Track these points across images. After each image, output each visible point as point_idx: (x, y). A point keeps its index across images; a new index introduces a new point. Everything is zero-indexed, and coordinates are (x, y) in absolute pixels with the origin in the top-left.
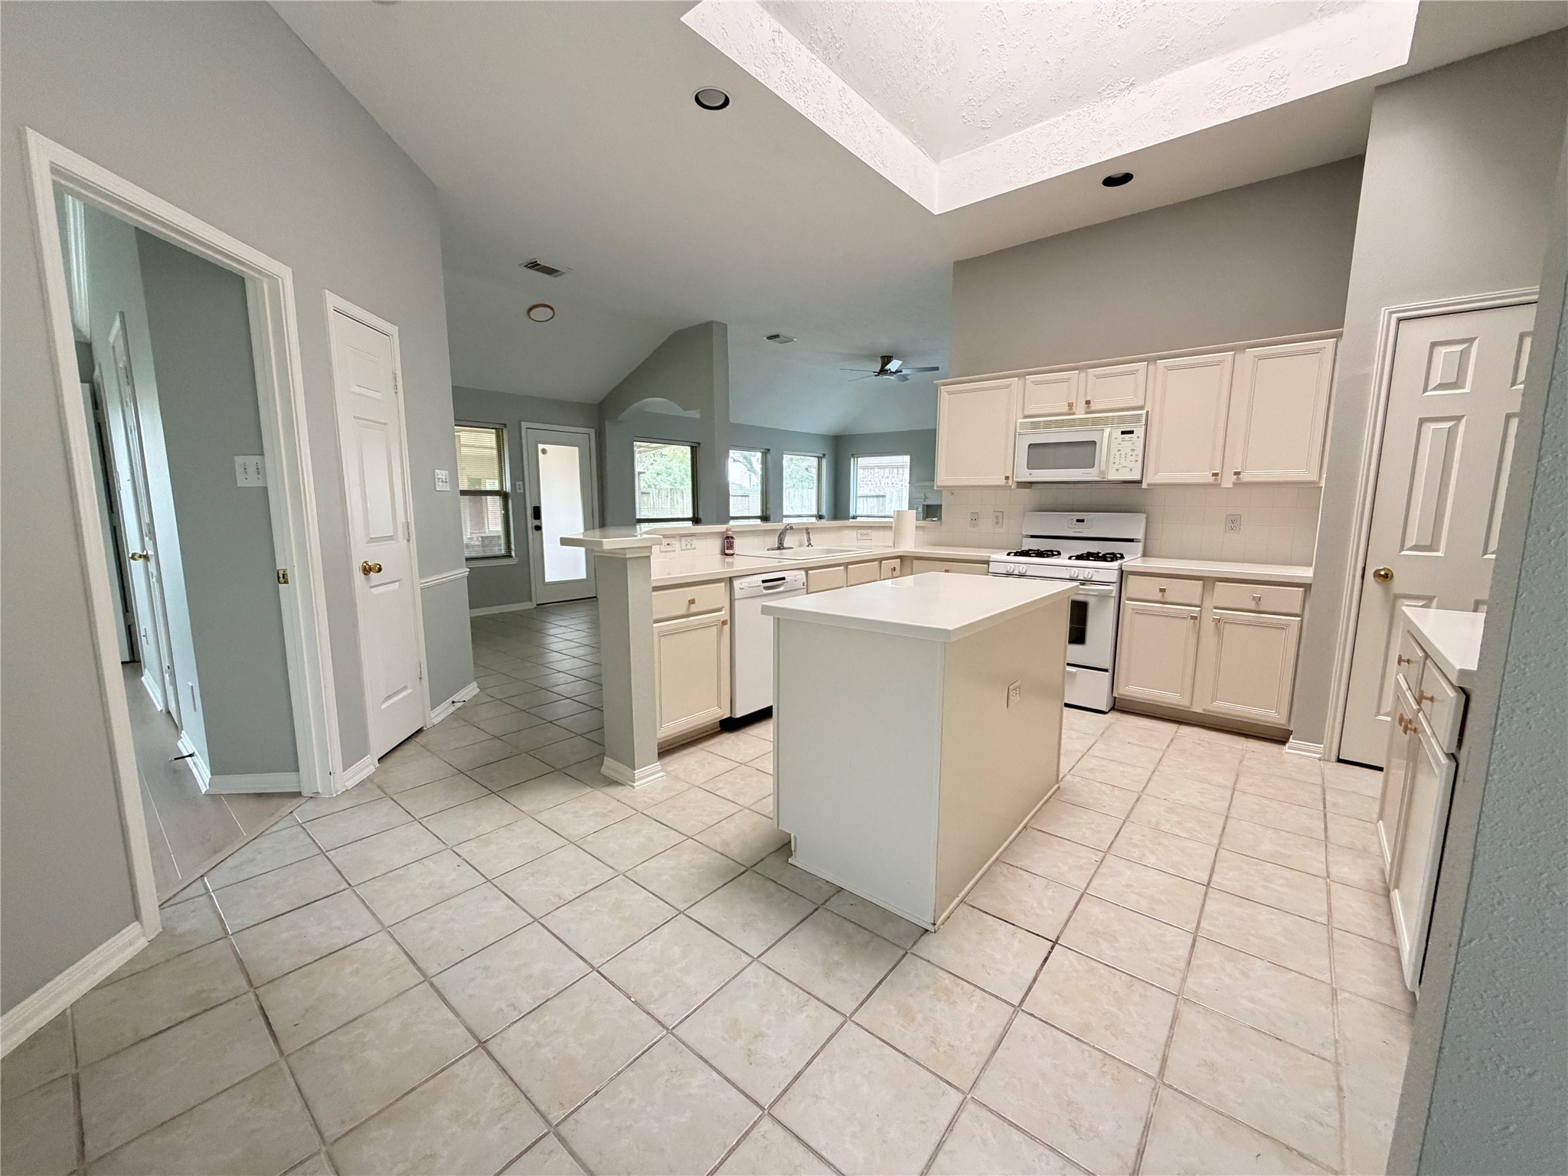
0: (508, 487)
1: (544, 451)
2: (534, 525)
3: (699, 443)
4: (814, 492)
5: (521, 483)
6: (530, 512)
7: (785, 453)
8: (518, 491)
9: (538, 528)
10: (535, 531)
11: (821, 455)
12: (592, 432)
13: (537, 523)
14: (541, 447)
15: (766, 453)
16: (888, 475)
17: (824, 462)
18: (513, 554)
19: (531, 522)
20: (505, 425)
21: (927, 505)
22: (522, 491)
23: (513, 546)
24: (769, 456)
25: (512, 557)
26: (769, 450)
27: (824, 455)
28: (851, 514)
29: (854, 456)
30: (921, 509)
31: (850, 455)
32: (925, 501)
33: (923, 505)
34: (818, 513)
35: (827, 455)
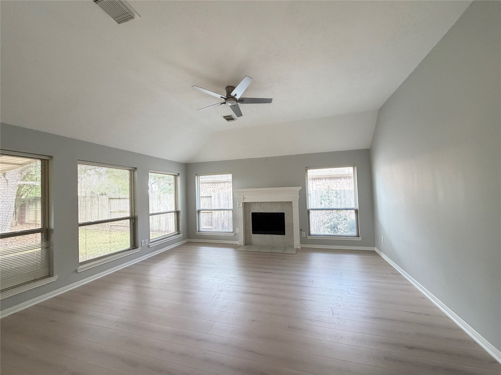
4: (173, 195)
7: (150, 171)
11: (177, 174)
15: (133, 170)
16: (210, 186)
17: (179, 178)
21: (245, 203)
24: (136, 173)
26: (136, 168)
27: (179, 174)
28: (197, 209)
29: (197, 175)
30: (241, 205)
31: (195, 174)
32: (244, 200)
33: (243, 203)
34: (176, 210)
35: (180, 174)
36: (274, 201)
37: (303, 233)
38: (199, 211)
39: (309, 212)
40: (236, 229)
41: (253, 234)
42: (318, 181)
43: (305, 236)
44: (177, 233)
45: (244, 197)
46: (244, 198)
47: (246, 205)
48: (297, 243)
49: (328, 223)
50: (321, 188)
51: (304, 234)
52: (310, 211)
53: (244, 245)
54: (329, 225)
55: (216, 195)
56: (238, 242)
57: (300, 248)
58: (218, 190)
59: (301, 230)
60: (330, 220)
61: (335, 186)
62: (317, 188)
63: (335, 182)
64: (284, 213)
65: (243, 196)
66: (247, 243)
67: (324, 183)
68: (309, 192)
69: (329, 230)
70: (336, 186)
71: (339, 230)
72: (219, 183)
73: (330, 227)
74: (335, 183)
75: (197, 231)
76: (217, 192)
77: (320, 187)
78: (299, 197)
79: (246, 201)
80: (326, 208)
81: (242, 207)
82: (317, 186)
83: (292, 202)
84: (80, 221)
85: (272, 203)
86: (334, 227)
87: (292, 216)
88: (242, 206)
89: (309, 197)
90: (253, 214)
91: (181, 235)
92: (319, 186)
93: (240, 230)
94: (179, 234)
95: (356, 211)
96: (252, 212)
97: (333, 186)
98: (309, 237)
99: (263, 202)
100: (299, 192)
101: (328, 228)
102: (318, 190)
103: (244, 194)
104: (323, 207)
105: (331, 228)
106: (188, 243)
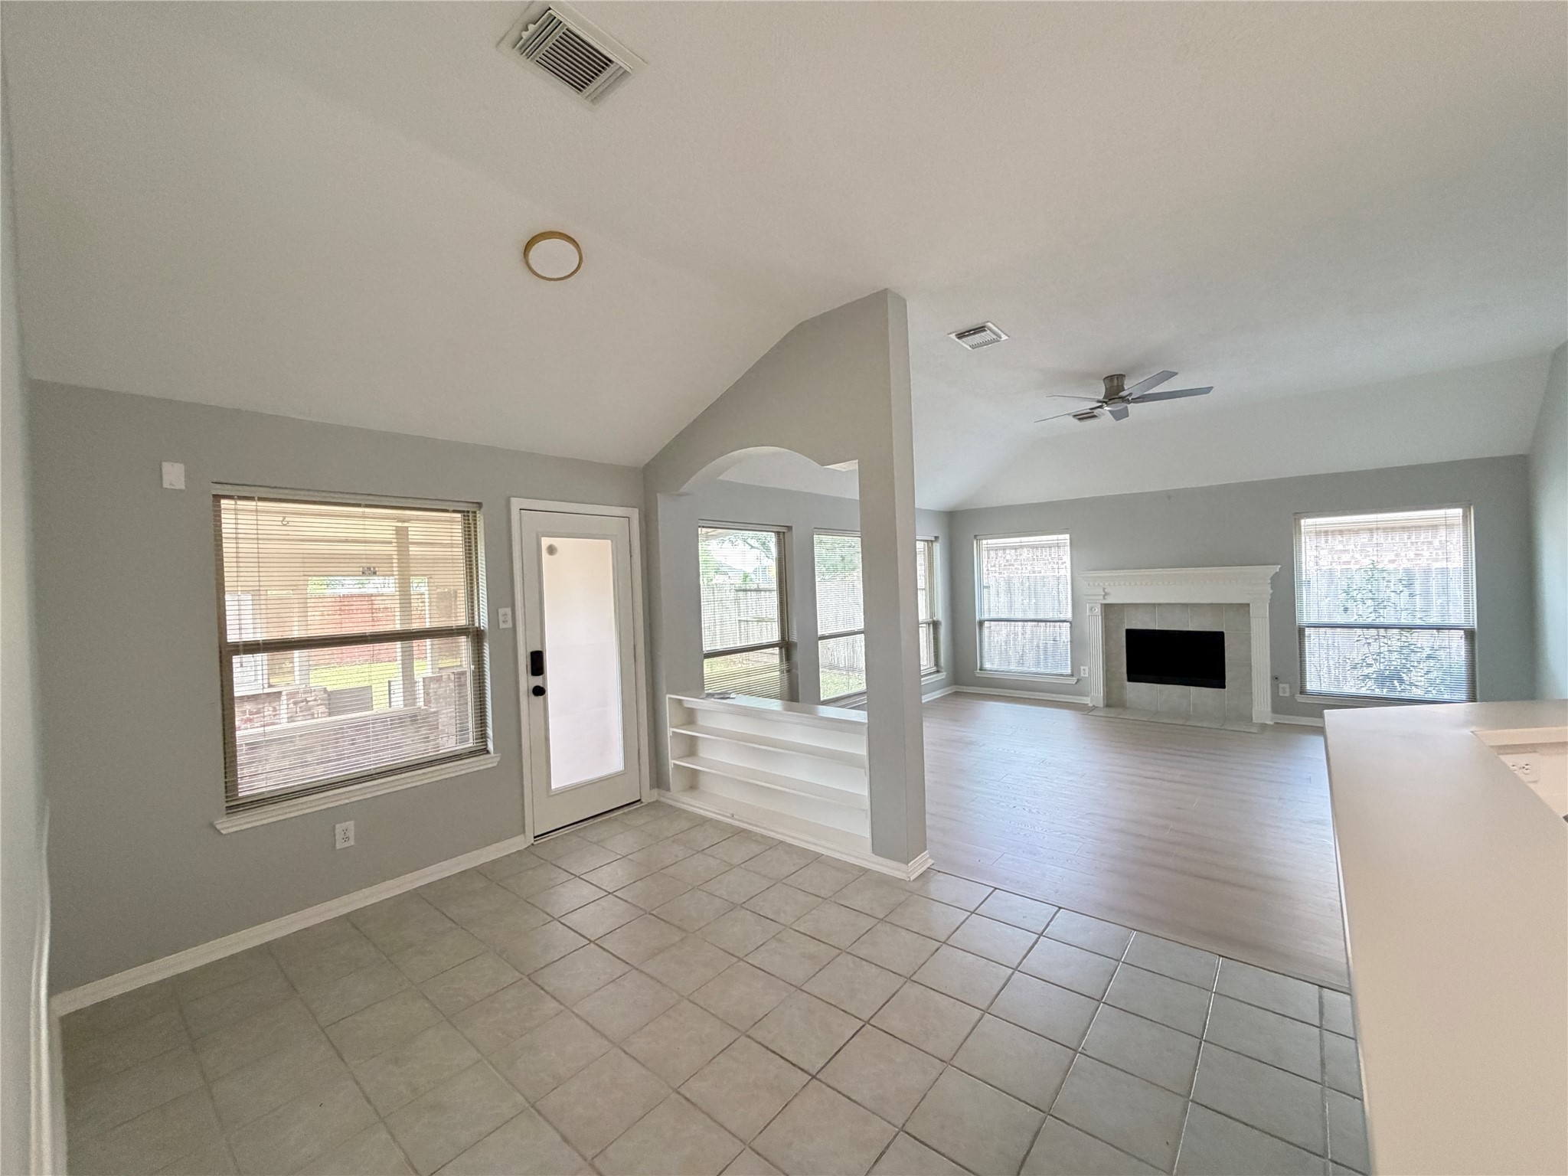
0: (483, 621)
1: (551, 550)
2: (532, 686)
3: (790, 528)
5: (508, 611)
6: (524, 663)
8: (502, 626)
9: (539, 691)
10: (532, 696)
11: (933, 539)
12: (635, 514)
13: (537, 681)
14: (546, 542)
17: (937, 548)
18: (491, 747)
19: (526, 681)
20: (480, 505)
21: (1105, 605)
22: (509, 625)
23: (490, 732)
25: (488, 752)
27: (936, 538)
28: (977, 619)
29: (978, 538)
30: (1098, 610)
31: (973, 537)
32: (1104, 598)
33: (1101, 604)
34: (931, 617)
35: (940, 538)
36: (1192, 602)
37: (1281, 685)
38: (981, 623)
39: (1304, 635)
40: (1082, 668)
41: (1130, 679)
42: (1339, 538)
43: (1287, 694)
44: (935, 669)
45: (1106, 590)
46: (1106, 594)
47: (1110, 610)
48: (1262, 708)
49: (1370, 665)
50: (1353, 561)
51: (1284, 688)
52: (1307, 631)
53: (1104, 707)
54: (1371, 670)
55: (1002, 583)
56: (1089, 699)
57: (1272, 723)
58: (997, 569)
59: (1275, 678)
60: (1375, 657)
61: (1411, 555)
62: (1336, 560)
63: (1412, 543)
64: (1221, 635)
65: (1104, 589)
66: (1113, 701)
67: (1363, 545)
68: (1304, 576)
69: (1370, 683)
70: (1413, 556)
71: (1408, 687)
72: (1000, 550)
73: (1374, 676)
74: (1409, 543)
75: (978, 668)
76: (994, 574)
77: (1345, 557)
78: (1271, 591)
79: (1109, 600)
80: (1361, 621)
81: (1099, 614)
82: (1336, 557)
83: (1248, 605)
84: (820, 633)
85: (1185, 605)
86: (1391, 678)
87: (1247, 640)
88: (1100, 612)
89: (1304, 589)
90: (1131, 634)
91: (942, 676)
92: (1343, 556)
93: (1094, 671)
94: (938, 671)
95: (1470, 635)
96: (1126, 628)
97: (1403, 554)
98: (1300, 698)
99: (1159, 604)
100: (1272, 579)
101: (1368, 680)
102: (1339, 567)
103: (1106, 584)
104: (1352, 619)
105: (1376, 680)
106: (957, 694)
